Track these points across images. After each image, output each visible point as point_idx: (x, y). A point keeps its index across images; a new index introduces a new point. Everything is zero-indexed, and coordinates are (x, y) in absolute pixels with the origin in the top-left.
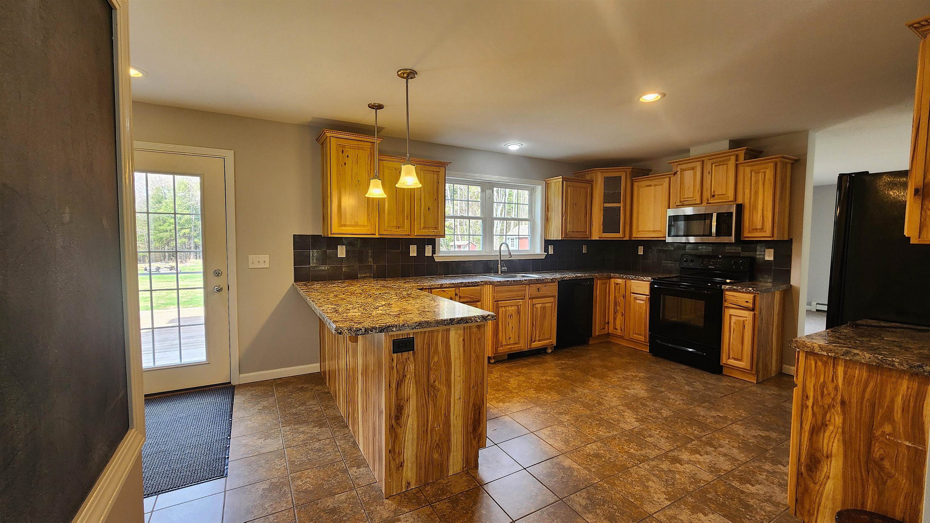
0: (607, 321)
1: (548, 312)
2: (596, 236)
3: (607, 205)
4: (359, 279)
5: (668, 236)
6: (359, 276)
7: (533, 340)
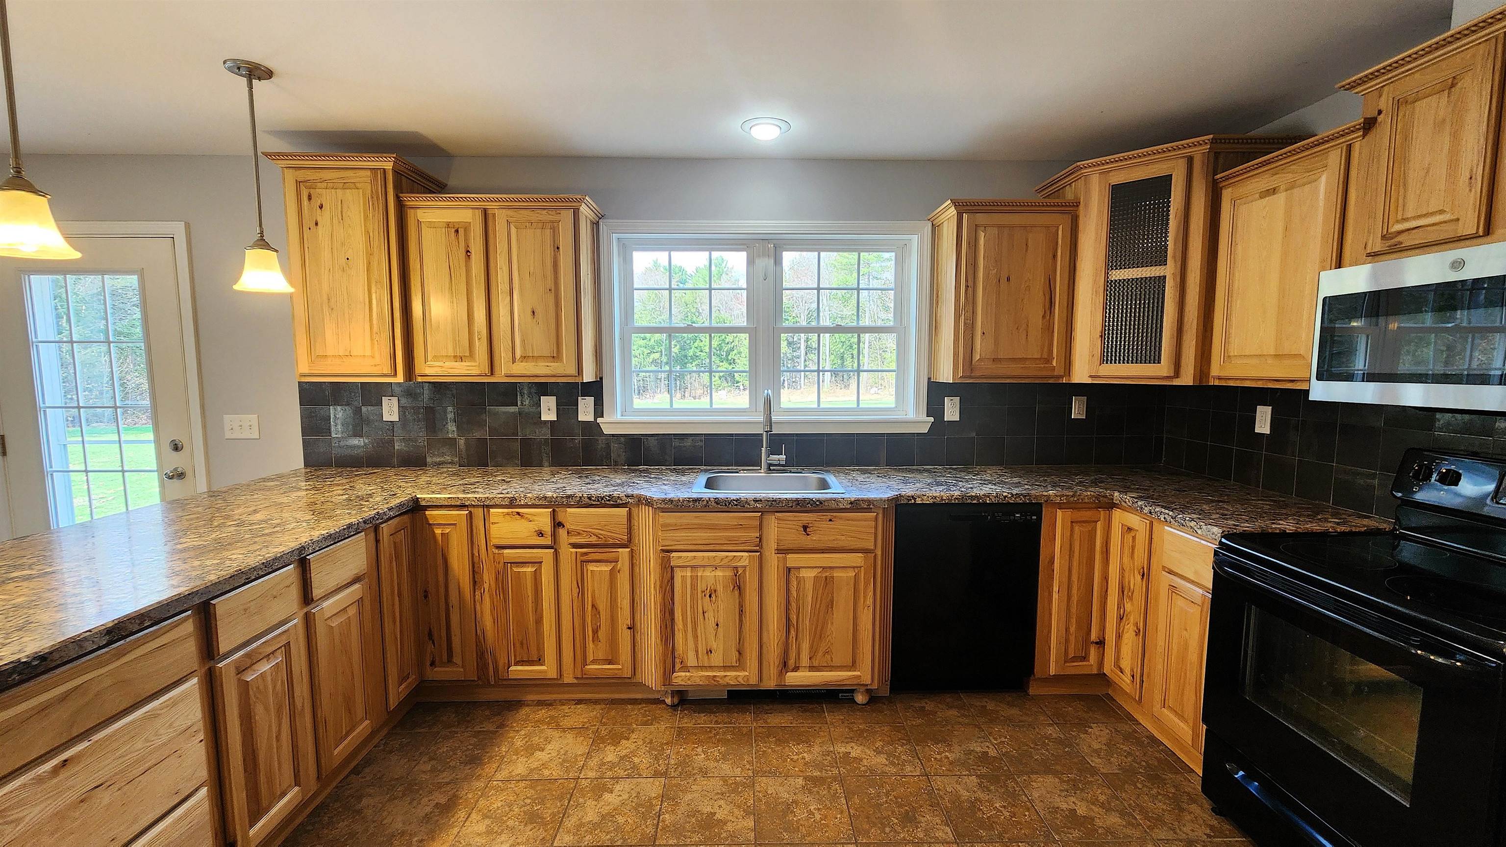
0: (1094, 637)
1: (843, 597)
2: (1081, 374)
3: (1118, 275)
4: (429, 465)
5: (1319, 378)
6: (429, 460)
7: (791, 663)
